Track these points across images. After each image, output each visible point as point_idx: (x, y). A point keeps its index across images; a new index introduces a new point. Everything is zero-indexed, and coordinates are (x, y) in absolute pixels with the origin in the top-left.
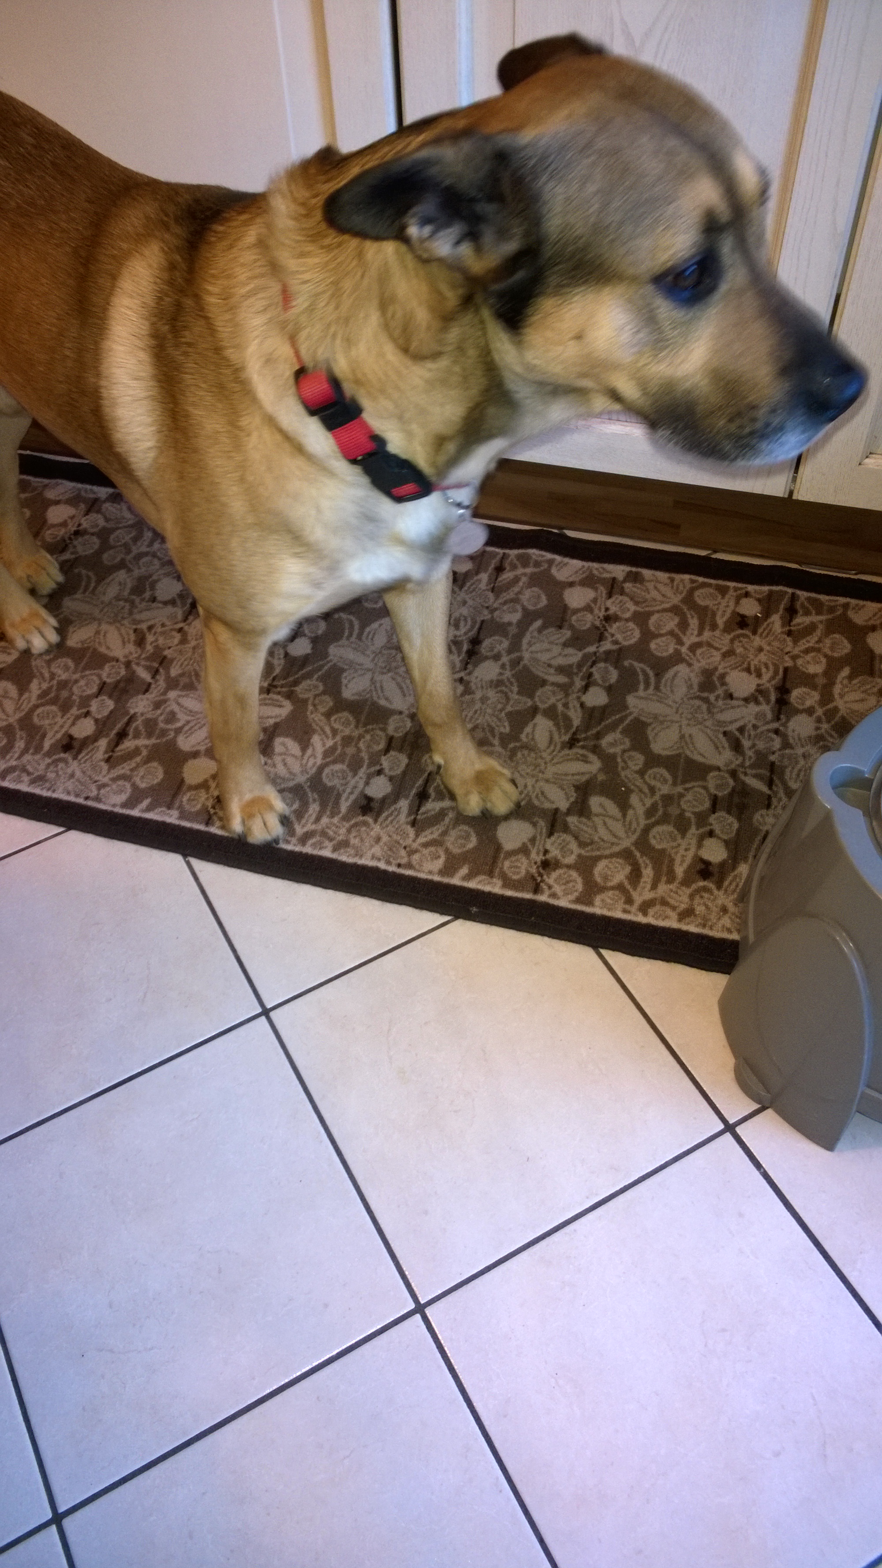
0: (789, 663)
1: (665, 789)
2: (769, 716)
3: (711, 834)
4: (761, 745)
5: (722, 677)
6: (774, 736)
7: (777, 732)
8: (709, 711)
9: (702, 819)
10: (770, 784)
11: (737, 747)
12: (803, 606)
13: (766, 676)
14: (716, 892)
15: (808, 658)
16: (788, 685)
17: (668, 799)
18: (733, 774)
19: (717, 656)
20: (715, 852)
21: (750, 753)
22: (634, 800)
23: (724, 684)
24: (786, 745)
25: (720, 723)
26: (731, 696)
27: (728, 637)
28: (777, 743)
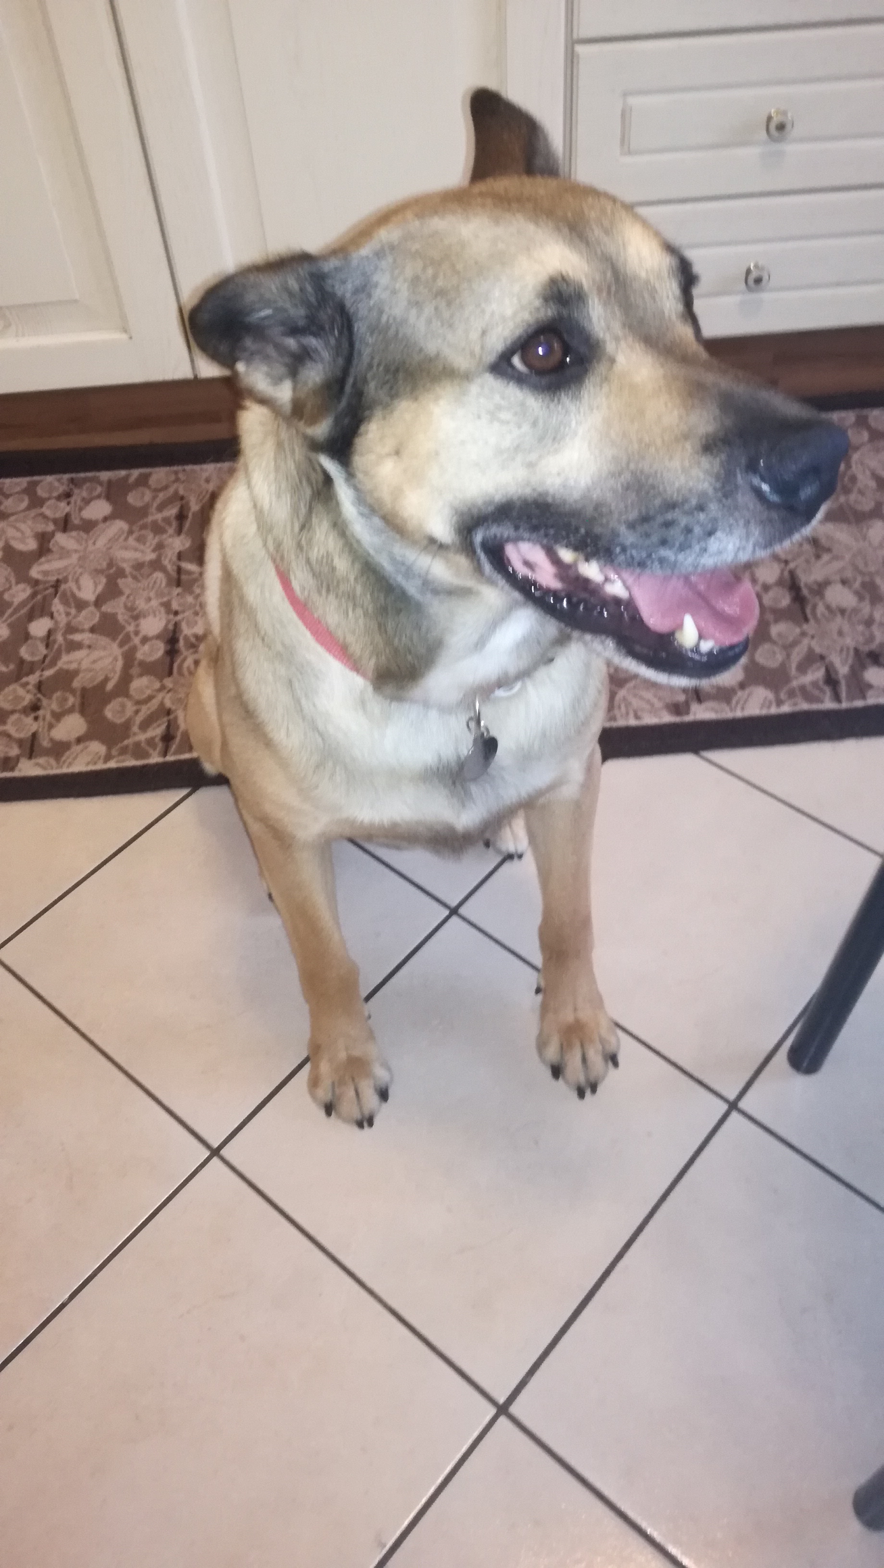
0: (805, 627)
2: (799, 573)
5: (861, 598)
7: (786, 562)
8: (854, 565)
11: (814, 542)
12: (823, 691)
13: (821, 609)
15: (790, 638)
16: (798, 605)
19: (878, 615)
22: (873, 484)
23: (857, 593)
26: (844, 582)
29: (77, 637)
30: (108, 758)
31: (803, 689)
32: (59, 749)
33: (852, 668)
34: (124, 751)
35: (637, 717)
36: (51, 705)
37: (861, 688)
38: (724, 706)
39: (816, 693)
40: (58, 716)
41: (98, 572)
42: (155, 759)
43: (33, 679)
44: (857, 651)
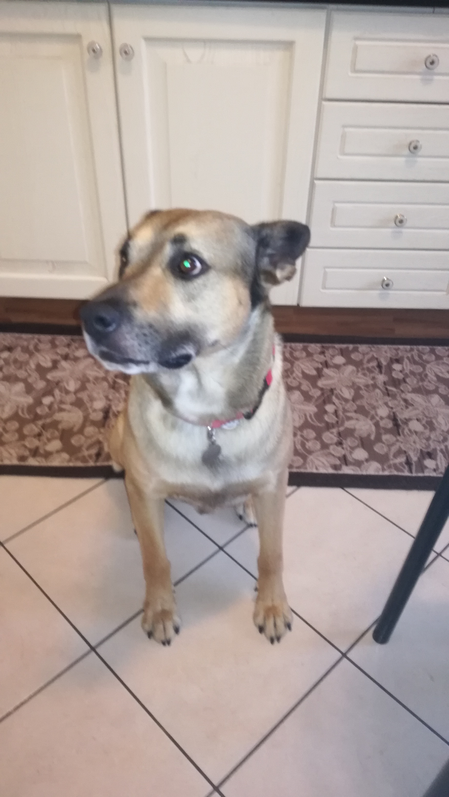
0: (398, 438)
1: (425, 383)
2: (398, 414)
3: (401, 371)
4: (396, 402)
5: (425, 427)
6: (393, 406)
7: (392, 408)
8: (423, 413)
9: (406, 375)
10: (387, 389)
11: (405, 401)
12: (404, 467)
13: (406, 431)
14: (391, 356)
16: (396, 428)
17: (422, 380)
18: (402, 392)
19: (433, 436)
20: (397, 367)
21: (399, 398)
22: (435, 379)
23: (424, 425)
24: (386, 404)
25: (416, 409)
26: (418, 420)
28: (390, 404)
29: (63, 406)
30: (70, 461)
31: (395, 465)
32: (47, 455)
33: (419, 458)
34: (77, 459)
35: (317, 469)
36: (47, 434)
37: (422, 468)
38: (358, 468)
39: (401, 467)
40: (49, 440)
41: (78, 379)
42: (91, 463)
43: (40, 423)
44: (421, 451)
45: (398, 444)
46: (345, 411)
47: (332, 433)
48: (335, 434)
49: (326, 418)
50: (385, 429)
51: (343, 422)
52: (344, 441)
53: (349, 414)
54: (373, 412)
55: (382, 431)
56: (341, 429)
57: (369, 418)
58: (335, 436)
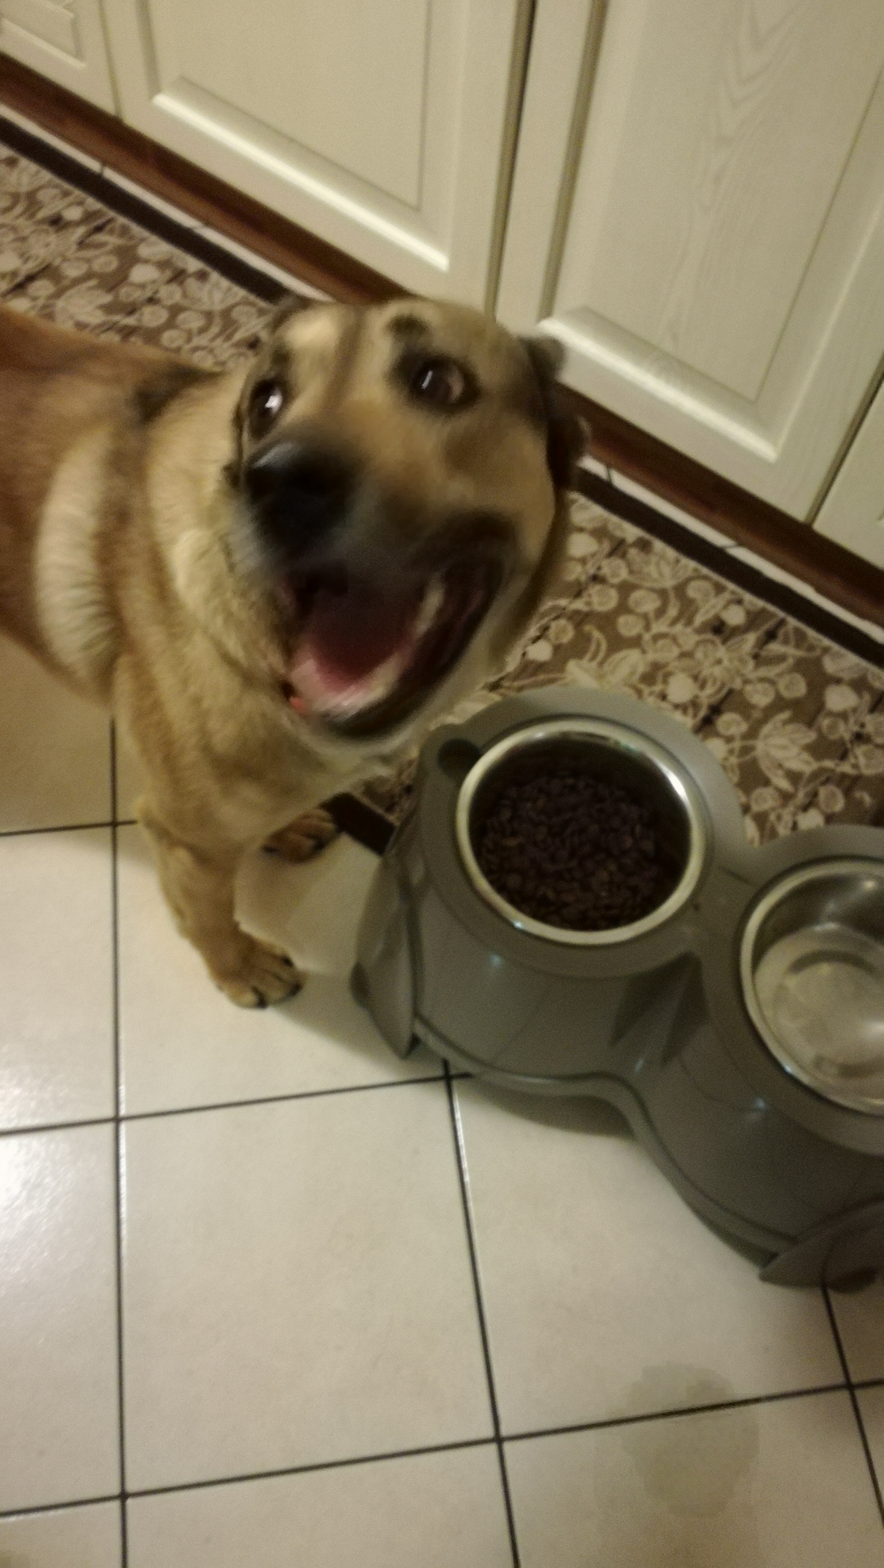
13: (709, 690)
15: (760, 687)
23: (665, 681)
27: (697, 638)
33: (743, 633)
37: (755, 616)
39: (791, 636)
44: (724, 642)
45: (752, 676)
46: (786, 797)
47: (855, 766)
48: (852, 760)
49: (839, 805)
50: (746, 715)
51: (815, 775)
52: (847, 736)
53: (784, 784)
54: (734, 760)
55: (757, 714)
56: (828, 764)
57: (753, 754)
58: (856, 757)
